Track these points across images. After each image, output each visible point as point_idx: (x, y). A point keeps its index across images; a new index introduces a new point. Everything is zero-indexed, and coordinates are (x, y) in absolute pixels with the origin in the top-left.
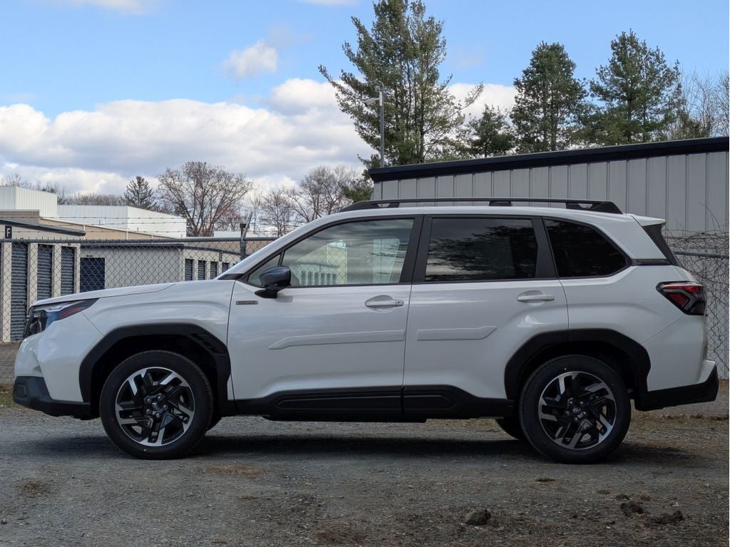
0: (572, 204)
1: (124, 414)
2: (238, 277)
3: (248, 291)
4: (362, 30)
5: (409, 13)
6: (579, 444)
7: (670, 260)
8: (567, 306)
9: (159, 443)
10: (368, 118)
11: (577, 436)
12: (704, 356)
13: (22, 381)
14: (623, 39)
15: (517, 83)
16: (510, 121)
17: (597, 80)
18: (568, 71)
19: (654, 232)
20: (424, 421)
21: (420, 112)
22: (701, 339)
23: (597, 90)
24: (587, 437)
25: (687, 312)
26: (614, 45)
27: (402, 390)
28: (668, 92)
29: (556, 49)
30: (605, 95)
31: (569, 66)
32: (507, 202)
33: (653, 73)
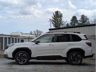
0: (75, 32)
1: (18, 59)
2: (33, 42)
3: (34, 43)
4: (54, 14)
5: (59, 13)
6: (76, 63)
7: (87, 39)
8: (74, 45)
9: (22, 63)
10: (54, 24)
11: (75, 62)
12: (92, 52)
13: (5, 55)
14: (82, 15)
15: (71, 20)
16: (70, 24)
17: (80, 20)
18: (76, 19)
19: (85, 36)
20: (56, 60)
21: (60, 24)
22: (91, 50)
23: (79, 21)
24: (77, 62)
25: (90, 46)
26: (81, 16)
27: (53, 56)
28: (88, 21)
29: (75, 16)
30: (80, 21)
31: (76, 18)
32: (66, 32)
33: (86, 19)
